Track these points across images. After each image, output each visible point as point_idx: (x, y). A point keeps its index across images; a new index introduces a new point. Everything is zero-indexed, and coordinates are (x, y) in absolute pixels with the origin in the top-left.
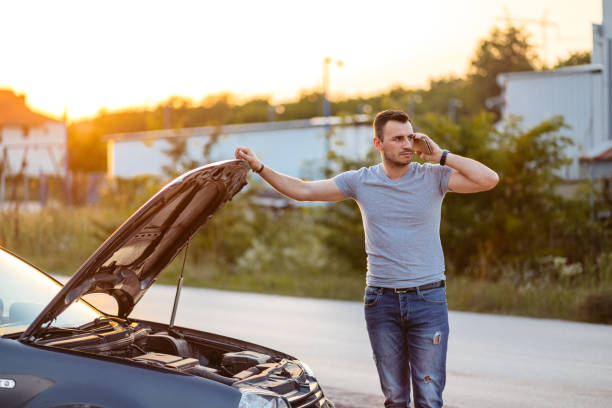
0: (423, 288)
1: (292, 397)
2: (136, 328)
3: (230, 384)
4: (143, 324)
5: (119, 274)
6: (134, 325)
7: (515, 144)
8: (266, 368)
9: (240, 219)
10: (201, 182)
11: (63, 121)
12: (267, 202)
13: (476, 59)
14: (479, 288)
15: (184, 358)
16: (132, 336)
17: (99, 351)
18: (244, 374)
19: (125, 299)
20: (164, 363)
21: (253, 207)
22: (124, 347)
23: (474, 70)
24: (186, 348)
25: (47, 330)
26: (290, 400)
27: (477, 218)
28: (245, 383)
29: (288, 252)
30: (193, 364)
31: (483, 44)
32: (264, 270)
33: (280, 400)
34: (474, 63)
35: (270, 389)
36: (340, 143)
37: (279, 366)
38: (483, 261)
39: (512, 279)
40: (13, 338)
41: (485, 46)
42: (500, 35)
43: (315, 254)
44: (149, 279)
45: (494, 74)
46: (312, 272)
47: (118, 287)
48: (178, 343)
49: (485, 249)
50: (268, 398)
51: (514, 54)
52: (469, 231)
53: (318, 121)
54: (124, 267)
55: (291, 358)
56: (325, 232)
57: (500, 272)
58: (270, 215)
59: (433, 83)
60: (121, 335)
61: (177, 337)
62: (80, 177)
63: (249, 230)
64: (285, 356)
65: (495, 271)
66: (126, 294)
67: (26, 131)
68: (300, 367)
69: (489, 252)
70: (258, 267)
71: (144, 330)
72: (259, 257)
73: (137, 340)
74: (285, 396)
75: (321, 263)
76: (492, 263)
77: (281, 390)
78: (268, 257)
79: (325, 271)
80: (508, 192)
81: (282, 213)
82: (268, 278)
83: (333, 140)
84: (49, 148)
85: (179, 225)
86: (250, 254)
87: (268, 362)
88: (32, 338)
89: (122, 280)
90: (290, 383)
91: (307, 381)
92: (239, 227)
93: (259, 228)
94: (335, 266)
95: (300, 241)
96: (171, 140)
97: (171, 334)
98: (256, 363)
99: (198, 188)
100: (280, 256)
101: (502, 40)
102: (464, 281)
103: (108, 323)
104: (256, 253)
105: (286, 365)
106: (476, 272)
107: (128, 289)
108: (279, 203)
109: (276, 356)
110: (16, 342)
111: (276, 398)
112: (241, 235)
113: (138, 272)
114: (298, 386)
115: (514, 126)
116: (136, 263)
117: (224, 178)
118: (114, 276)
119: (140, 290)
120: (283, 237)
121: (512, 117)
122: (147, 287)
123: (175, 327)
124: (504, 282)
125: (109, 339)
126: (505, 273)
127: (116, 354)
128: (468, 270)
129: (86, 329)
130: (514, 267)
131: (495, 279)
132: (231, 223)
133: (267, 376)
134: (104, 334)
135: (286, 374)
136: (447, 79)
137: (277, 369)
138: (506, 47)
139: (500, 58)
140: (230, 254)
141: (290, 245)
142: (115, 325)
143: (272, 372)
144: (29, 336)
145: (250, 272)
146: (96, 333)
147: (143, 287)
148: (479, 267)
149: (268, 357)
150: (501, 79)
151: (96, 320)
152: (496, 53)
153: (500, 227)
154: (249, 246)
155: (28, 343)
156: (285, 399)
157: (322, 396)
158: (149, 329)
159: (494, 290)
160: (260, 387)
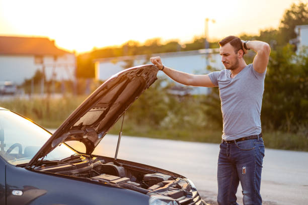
0: (237, 140)
1: (182, 200)
2: (95, 160)
3: (145, 193)
4: (99, 158)
5: (85, 130)
6: (94, 158)
7: (305, 61)
8: (167, 183)
9: (162, 101)
10: (130, 78)
11: (74, 53)
12: (176, 92)
13: (283, 20)
14: (287, 137)
15: (122, 177)
16: (92, 165)
17: (72, 174)
18: (155, 187)
19: (90, 144)
20: (109, 181)
21: (169, 95)
22: (87, 171)
23: (283, 25)
24: (123, 171)
25: (42, 162)
26: (180, 202)
27: (285, 100)
28: (154, 192)
29: (186, 118)
30: (126, 181)
31: (287, 12)
32: (174, 128)
33: (175, 202)
34: (282, 22)
35: (169, 196)
36: (213, 61)
37: (176, 182)
38: (289, 123)
39: (304, 132)
40: (22, 167)
41: (288, 13)
42: (296, 7)
43: (201, 120)
44: (103, 133)
45: (293, 27)
46: (198, 129)
47: (85, 137)
48: (119, 168)
49: (290, 116)
50: (167, 201)
51: (303, 17)
52: (281, 107)
53: (203, 51)
54: (88, 126)
55: (182, 177)
56: (206, 108)
57: (298, 128)
58: (177, 99)
59: (262, 32)
60: (86, 165)
61: (118, 165)
62: (81, 80)
63: (166, 107)
64: (179, 176)
65: (295, 128)
66: (90, 141)
67: (55, 58)
68: (187, 182)
69: (292, 117)
70: (171, 126)
71: (100, 161)
72: (171, 121)
73: (95, 167)
74: (177, 200)
75: (204, 124)
76: (293, 123)
77: (175, 196)
78: (176, 121)
79: (206, 128)
80: (302, 86)
81: (184, 98)
82: (176, 132)
83: (210, 59)
84: (66, 66)
85: (119, 102)
86: (167, 120)
87: (169, 179)
88: (33, 167)
89: (86, 133)
90: (181, 192)
91: (191, 191)
92: (161, 106)
93: (172, 106)
94: (211, 125)
95: (193, 112)
96: (127, 61)
97: (115, 163)
98: (162, 180)
99: (129, 81)
100: (182, 121)
101: (297, 10)
102: (278, 133)
103: (79, 158)
104: (169, 119)
105: (179, 181)
106: (285, 128)
107: (90, 138)
108: (182, 93)
109: (174, 176)
110: (23, 169)
111: (173, 201)
112: (161, 110)
113: (96, 129)
114: (186, 194)
115: (304, 51)
116: (95, 124)
117: (144, 75)
118: (82, 132)
119: (98, 139)
120: (184, 111)
121: (304, 46)
122: (102, 137)
123: (118, 160)
124: (299, 134)
125: (78, 167)
126: (300, 129)
127: (82, 176)
128: (281, 127)
129: (66, 161)
130: (305, 125)
131: (295, 132)
132: (157, 103)
133: (168, 188)
134: (75, 164)
135: (179, 187)
136: (269, 30)
137: (174, 184)
138: (299, 13)
139: (295, 19)
140: (156, 119)
141: (187, 115)
142: (84, 158)
143: (171, 186)
144: (31, 165)
145: (167, 129)
146: (71, 163)
147: (99, 138)
148: (287, 126)
149: (170, 176)
150: (296, 30)
151: (72, 156)
152: (294, 16)
153: (297, 105)
154: (166, 115)
155: (31, 169)
156: (177, 202)
157: (200, 199)
158: (103, 161)
159: (295, 138)
160: (163, 195)
